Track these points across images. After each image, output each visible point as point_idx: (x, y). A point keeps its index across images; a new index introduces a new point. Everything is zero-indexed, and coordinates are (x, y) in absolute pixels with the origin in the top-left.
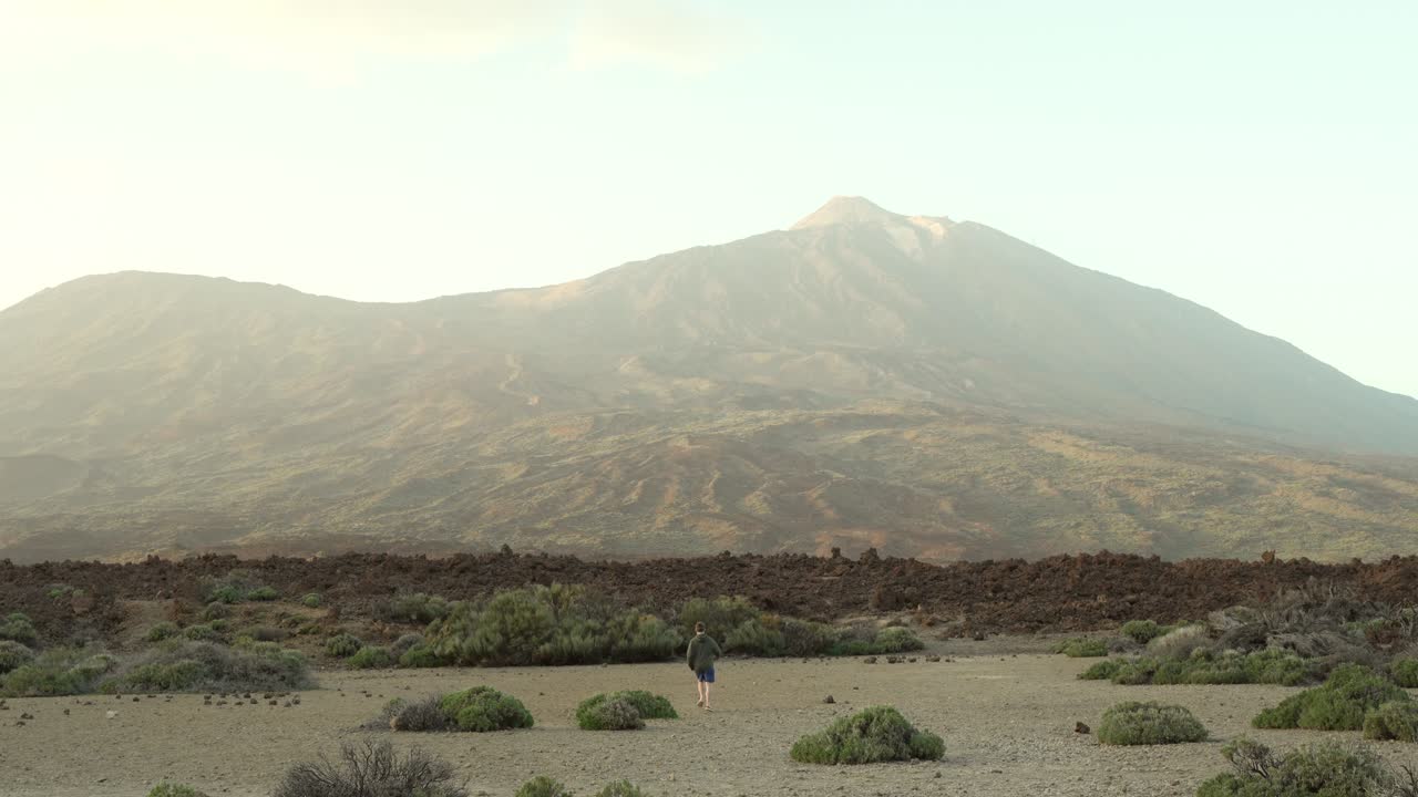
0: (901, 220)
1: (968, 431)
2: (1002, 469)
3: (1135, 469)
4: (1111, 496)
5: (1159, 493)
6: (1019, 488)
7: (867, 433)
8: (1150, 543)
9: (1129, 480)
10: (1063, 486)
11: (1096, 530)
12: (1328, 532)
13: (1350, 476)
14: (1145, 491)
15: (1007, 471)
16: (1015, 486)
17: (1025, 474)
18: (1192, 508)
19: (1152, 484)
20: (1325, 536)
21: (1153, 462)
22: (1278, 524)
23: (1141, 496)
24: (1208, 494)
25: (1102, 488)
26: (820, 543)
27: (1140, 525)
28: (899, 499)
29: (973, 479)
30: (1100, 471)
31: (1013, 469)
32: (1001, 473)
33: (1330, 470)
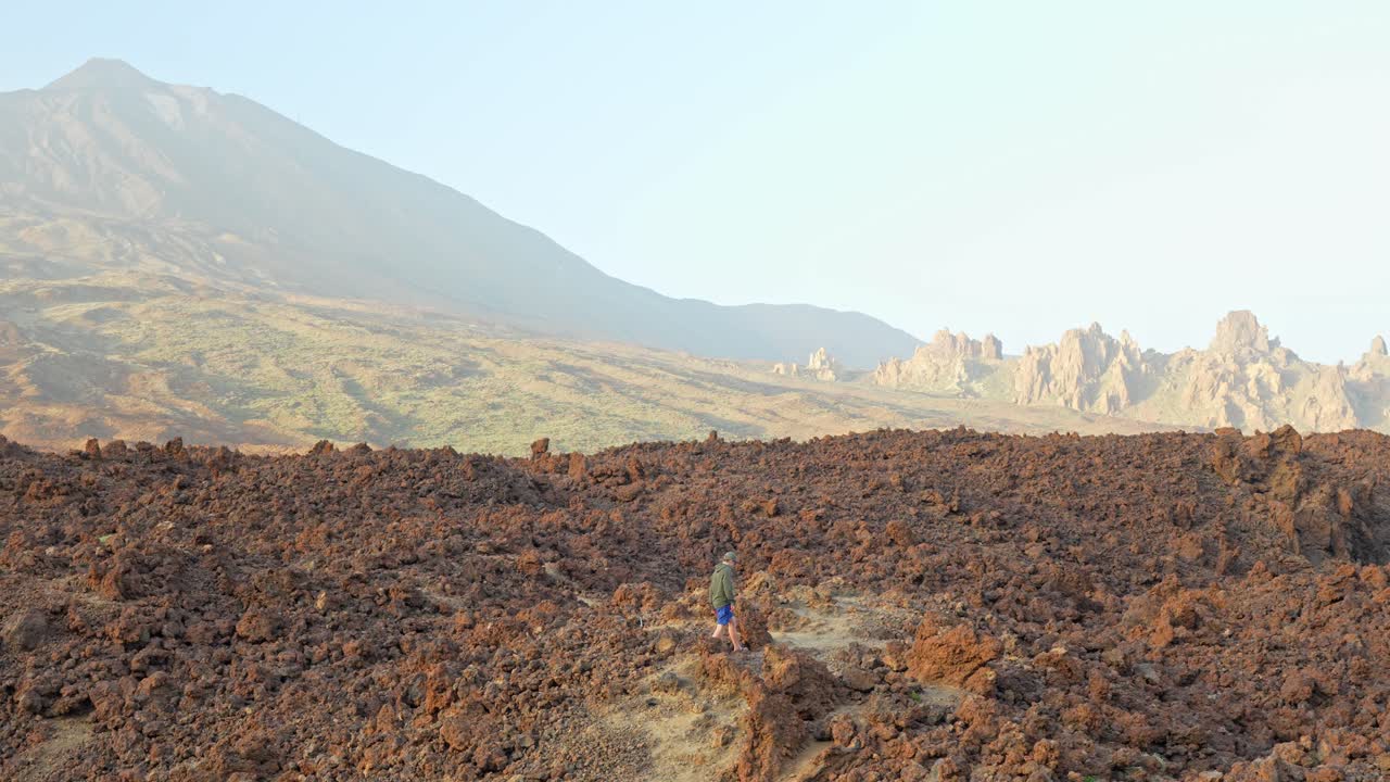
0: (163, 88)
1: (202, 308)
2: (230, 346)
3: (364, 349)
4: (337, 376)
5: (384, 373)
6: (244, 367)
7: (93, 306)
8: (366, 424)
9: (358, 361)
10: (289, 366)
11: (314, 410)
12: (541, 415)
13: (571, 362)
14: (370, 371)
15: (234, 349)
16: (241, 364)
17: (252, 352)
18: (415, 389)
19: (379, 365)
20: (538, 418)
21: (384, 342)
22: (495, 407)
23: (364, 377)
24: (432, 376)
25: (329, 368)
26: (8, 422)
27: (359, 406)
28: (113, 375)
29: (198, 357)
30: (330, 351)
31: (240, 347)
32: (227, 350)
33: (553, 355)
